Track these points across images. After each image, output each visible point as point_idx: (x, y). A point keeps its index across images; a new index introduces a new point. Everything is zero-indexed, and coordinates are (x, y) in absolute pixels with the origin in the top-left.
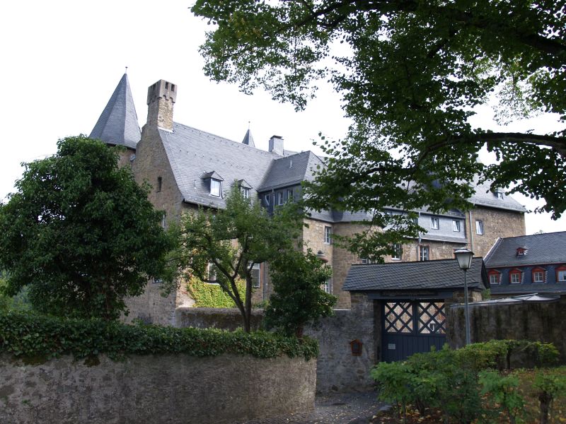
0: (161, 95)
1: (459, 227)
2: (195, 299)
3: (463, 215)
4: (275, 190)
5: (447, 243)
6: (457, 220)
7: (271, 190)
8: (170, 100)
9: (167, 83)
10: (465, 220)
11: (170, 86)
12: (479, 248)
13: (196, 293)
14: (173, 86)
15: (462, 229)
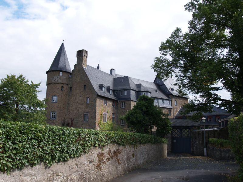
0: (84, 55)
1: (170, 103)
2: (100, 127)
3: (171, 99)
4: (119, 90)
5: (167, 108)
6: (169, 100)
8: (86, 57)
9: (85, 51)
10: (172, 100)
11: (86, 52)
12: (175, 110)
13: (100, 125)
14: (87, 52)
15: (171, 104)
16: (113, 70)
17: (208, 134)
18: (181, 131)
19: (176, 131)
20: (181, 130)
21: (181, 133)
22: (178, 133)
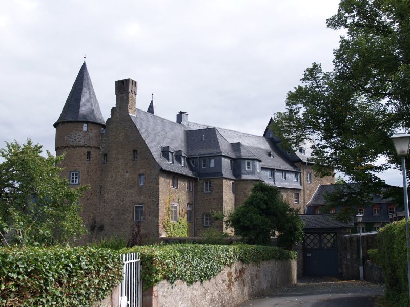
0: (130, 91)
1: (297, 178)
2: (167, 232)
3: (300, 170)
4: (200, 157)
5: (291, 189)
6: (296, 173)
7: (197, 157)
8: (134, 94)
9: (133, 81)
10: (301, 173)
11: (134, 83)
12: (308, 191)
13: (167, 228)
14: (135, 82)
15: (299, 180)
16: (183, 114)
17: (368, 242)
18: (320, 238)
19: (312, 237)
20: (320, 234)
21: (321, 241)
22: (316, 241)
